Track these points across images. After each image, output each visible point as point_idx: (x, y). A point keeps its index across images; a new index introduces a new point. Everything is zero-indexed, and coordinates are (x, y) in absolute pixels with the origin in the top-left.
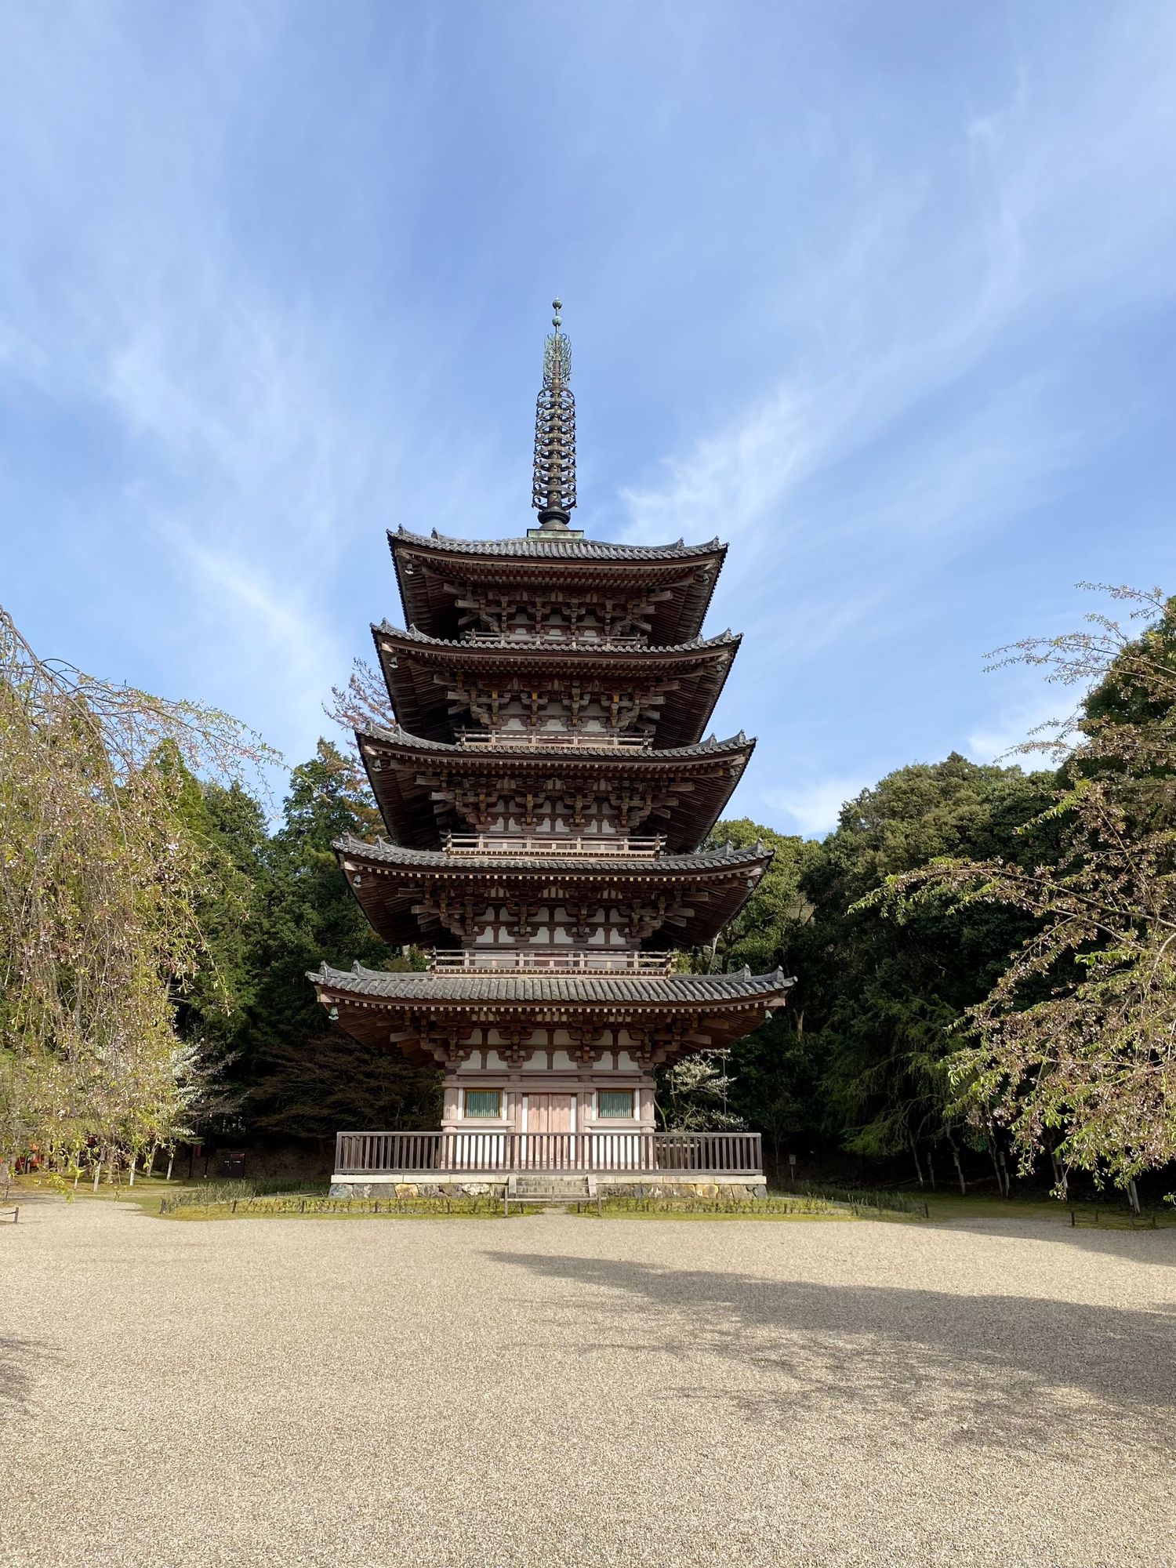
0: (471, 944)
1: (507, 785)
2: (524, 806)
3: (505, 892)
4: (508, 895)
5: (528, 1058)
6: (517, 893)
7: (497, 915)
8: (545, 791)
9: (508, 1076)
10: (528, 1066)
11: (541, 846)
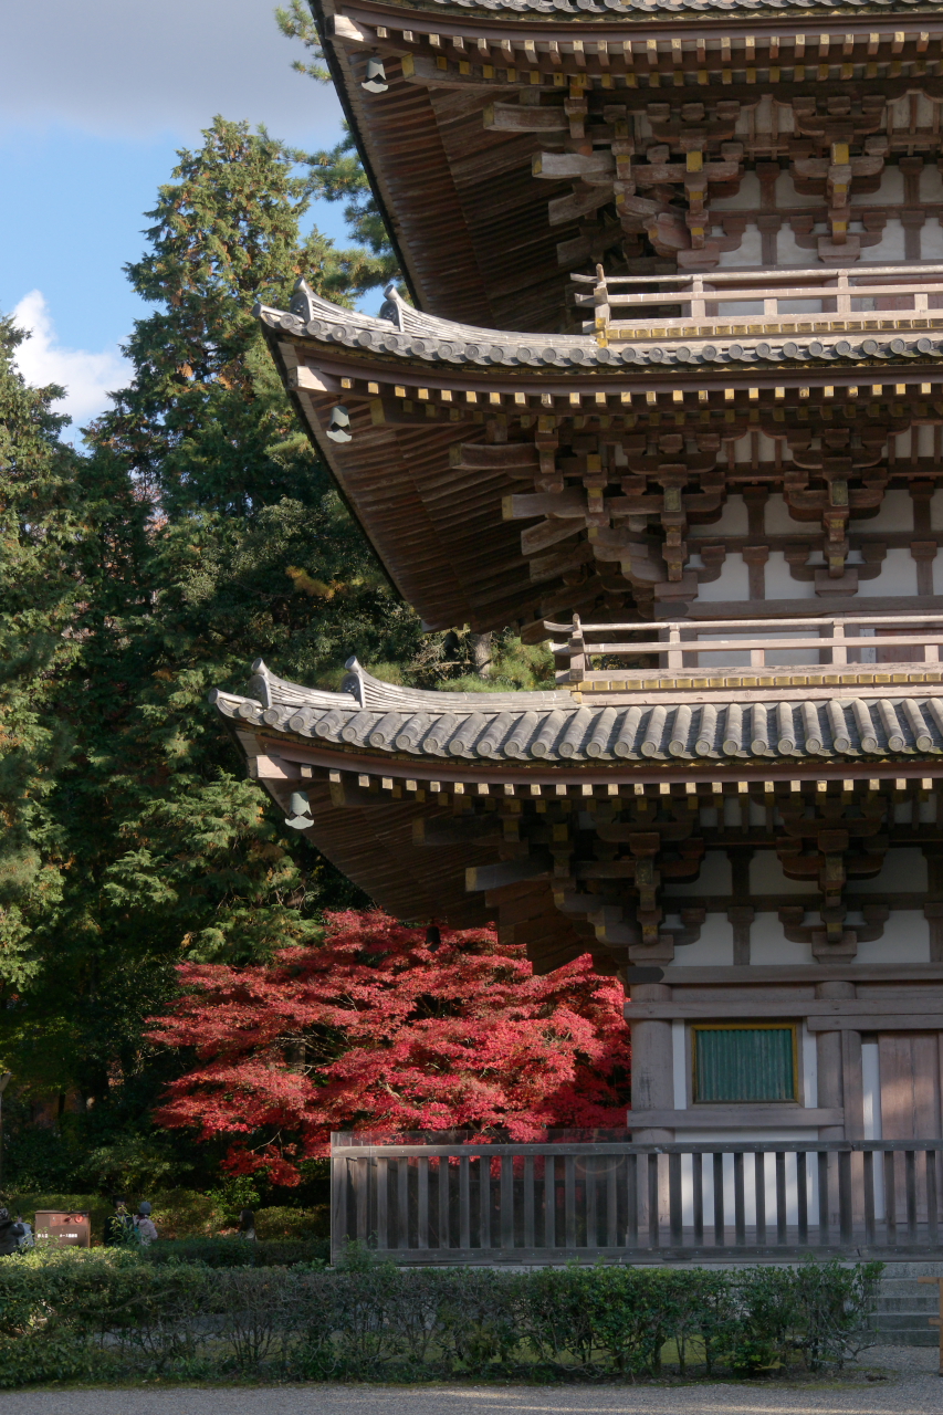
0: (686, 609)
1: (772, 120)
2: (821, 187)
3: (778, 445)
4: (788, 455)
5: (872, 931)
6: (816, 446)
7: (756, 518)
8: (884, 133)
9: (814, 984)
10: (873, 954)
11: (881, 303)
